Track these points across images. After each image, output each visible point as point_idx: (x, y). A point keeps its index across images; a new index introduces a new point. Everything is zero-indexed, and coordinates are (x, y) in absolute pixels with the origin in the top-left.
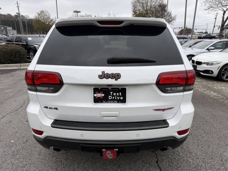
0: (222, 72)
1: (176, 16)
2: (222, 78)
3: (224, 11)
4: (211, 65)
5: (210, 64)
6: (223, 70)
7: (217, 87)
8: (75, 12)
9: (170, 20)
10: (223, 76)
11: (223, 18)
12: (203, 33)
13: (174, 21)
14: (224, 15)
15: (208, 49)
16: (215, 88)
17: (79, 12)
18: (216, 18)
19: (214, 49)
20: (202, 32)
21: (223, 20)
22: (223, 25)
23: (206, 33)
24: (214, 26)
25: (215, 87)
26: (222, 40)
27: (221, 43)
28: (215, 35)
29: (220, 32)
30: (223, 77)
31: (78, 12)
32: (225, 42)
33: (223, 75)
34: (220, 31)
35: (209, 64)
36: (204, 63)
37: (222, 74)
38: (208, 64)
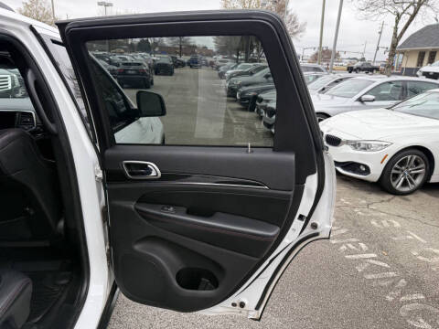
0: (393, 171)
1: (305, 24)
2: (391, 186)
3: (398, 15)
4: (365, 149)
5: (362, 146)
6: (396, 166)
7: (379, 220)
8: (100, 4)
9: (295, 31)
10: (394, 181)
11: (396, 28)
12: (358, 60)
13: (301, 34)
14: (397, 22)
15: (360, 100)
16: (374, 222)
17: (110, 5)
18: (380, 33)
19: (374, 100)
20: (355, 59)
21: (395, 34)
22: (394, 46)
23: (363, 59)
24: (378, 48)
25: (372, 217)
26: (393, 78)
27: (392, 85)
28: (379, 64)
29: (389, 60)
30: (394, 184)
31: (107, 5)
32: (400, 84)
33: (396, 176)
34: (387, 57)
35: (359, 145)
36: (347, 142)
37: (394, 174)
38: (356, 145)
